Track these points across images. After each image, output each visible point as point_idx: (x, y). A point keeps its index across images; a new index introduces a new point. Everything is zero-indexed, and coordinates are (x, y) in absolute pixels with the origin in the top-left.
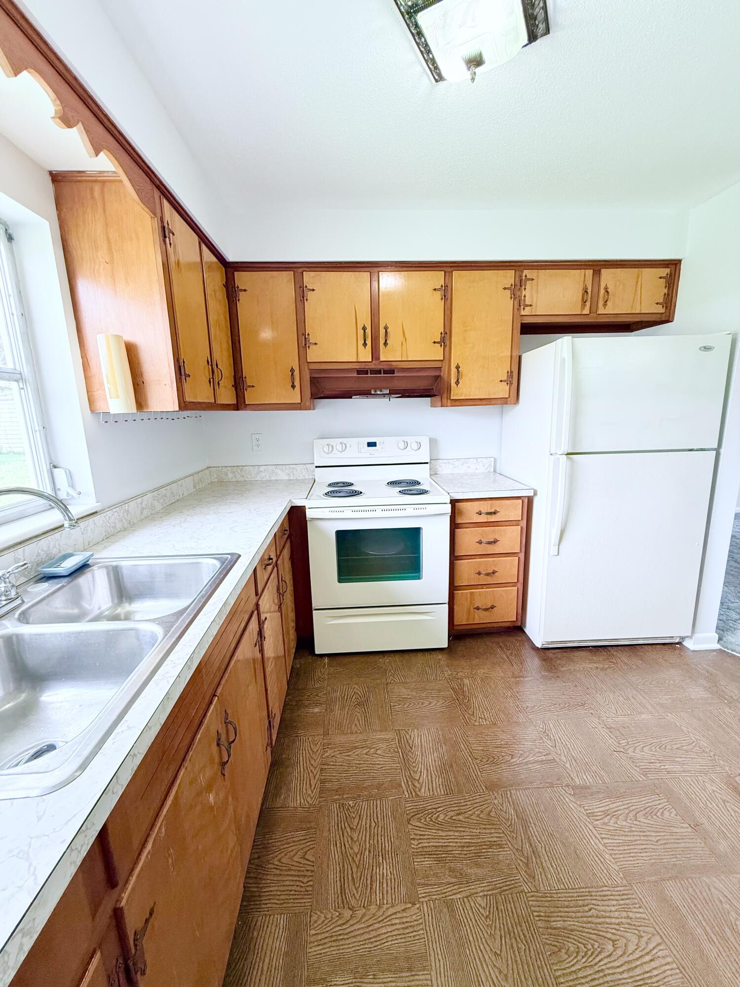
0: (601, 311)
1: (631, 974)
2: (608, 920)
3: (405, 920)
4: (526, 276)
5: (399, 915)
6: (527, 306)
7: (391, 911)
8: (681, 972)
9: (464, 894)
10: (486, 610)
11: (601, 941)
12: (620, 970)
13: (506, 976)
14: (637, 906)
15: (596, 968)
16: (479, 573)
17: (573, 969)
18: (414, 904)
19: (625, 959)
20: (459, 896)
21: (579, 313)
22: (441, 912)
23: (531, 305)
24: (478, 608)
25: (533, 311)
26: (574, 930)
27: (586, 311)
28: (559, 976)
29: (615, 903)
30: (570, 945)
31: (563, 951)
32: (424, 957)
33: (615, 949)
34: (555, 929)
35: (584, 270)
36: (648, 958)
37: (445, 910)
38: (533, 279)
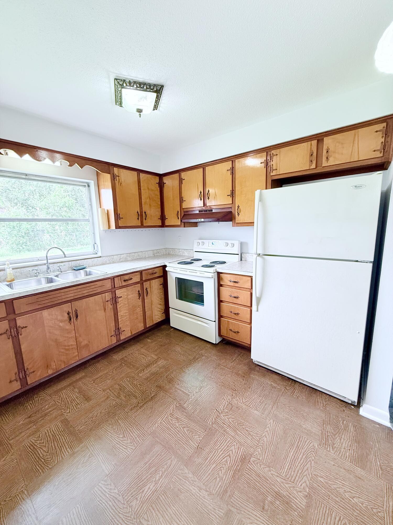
0: (325, 164)
1: (116, 444)
2: (131, 433)
3: (98, 392)
4: (273, 154)
5: (98, 390)
6: (274, 170)
7: (99, 389)
8: (126, 457)
9: (113, 399)
10: (235, 332)
11: (122, 433)
12: (115, 441)
13: (96, 417)
14: (142, 439)
15: (112, 435)
16: (231, 312)
17: (108, 430)
18: (103, 391)
19: (120, 441)
20: (112, 398)
21: (308, 169)
22: (105, 397)
23: (276, 169)
24: (231, 330)
25: (278, 171)
26: (121, 426)
27: (313, 166)
28: (104, 428)
29: (139, 432)
30: (115, 427)
31: (112, 426)
32: (91, 400)
33: (122, 438)
34: (118, 422)
35: (310, 142)
36: (125, 447)
37: (106, 397)
38: (277, 155)
